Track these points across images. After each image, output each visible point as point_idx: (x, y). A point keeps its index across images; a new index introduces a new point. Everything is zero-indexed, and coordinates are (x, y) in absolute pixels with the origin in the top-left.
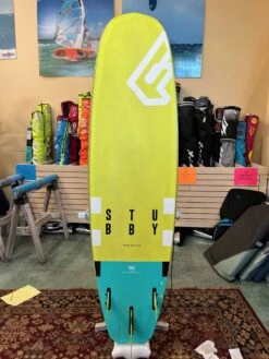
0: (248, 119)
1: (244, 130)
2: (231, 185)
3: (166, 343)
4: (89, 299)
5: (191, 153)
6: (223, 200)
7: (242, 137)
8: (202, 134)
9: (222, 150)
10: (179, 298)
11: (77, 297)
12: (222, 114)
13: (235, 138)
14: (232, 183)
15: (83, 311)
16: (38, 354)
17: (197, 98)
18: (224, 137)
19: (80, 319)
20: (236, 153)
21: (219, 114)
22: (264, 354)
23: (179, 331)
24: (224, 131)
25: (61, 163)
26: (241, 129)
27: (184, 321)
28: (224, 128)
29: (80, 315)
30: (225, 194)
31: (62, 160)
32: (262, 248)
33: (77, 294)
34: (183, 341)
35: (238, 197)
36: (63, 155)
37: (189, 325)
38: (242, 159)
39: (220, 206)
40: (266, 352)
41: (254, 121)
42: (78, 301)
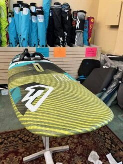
0: (89, 19)
1: (87, 26)
2: (83, 57)
3: (70, 159)
4: (13, 139)
5: (61, 39)
6: (79, 65)
7: (86, 30)
8: (66, 27)
9: (76, 37)
11: (4, 138)
12: (77, 15)
13: (83, 30)
14: (84, 56)
15: (11, 149)
17: (62, 4)
18: (78, 29)
19: (11, 155)
20: (84, 38)
21: (75, 15)
22: (121, 152)
23: (75, 148)
24: (77, 26)
26: (86, 25)
27: (75, 141)
28: (78, 23)
29: (10, 153)
30: (81, 62)
32: (105, 91)
33: (4, 136)
34: (79, 155)
35: (87, 63)
37: (78, 142)
38: (87, 42)
39: (78, 68)
40: (122, 151)
41: (92, 20)
42: (6, 142)
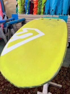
10: (66, 72)
16: (9, 89)
25: (27, 14)
31: (27, 12)
36: (27, 10)
